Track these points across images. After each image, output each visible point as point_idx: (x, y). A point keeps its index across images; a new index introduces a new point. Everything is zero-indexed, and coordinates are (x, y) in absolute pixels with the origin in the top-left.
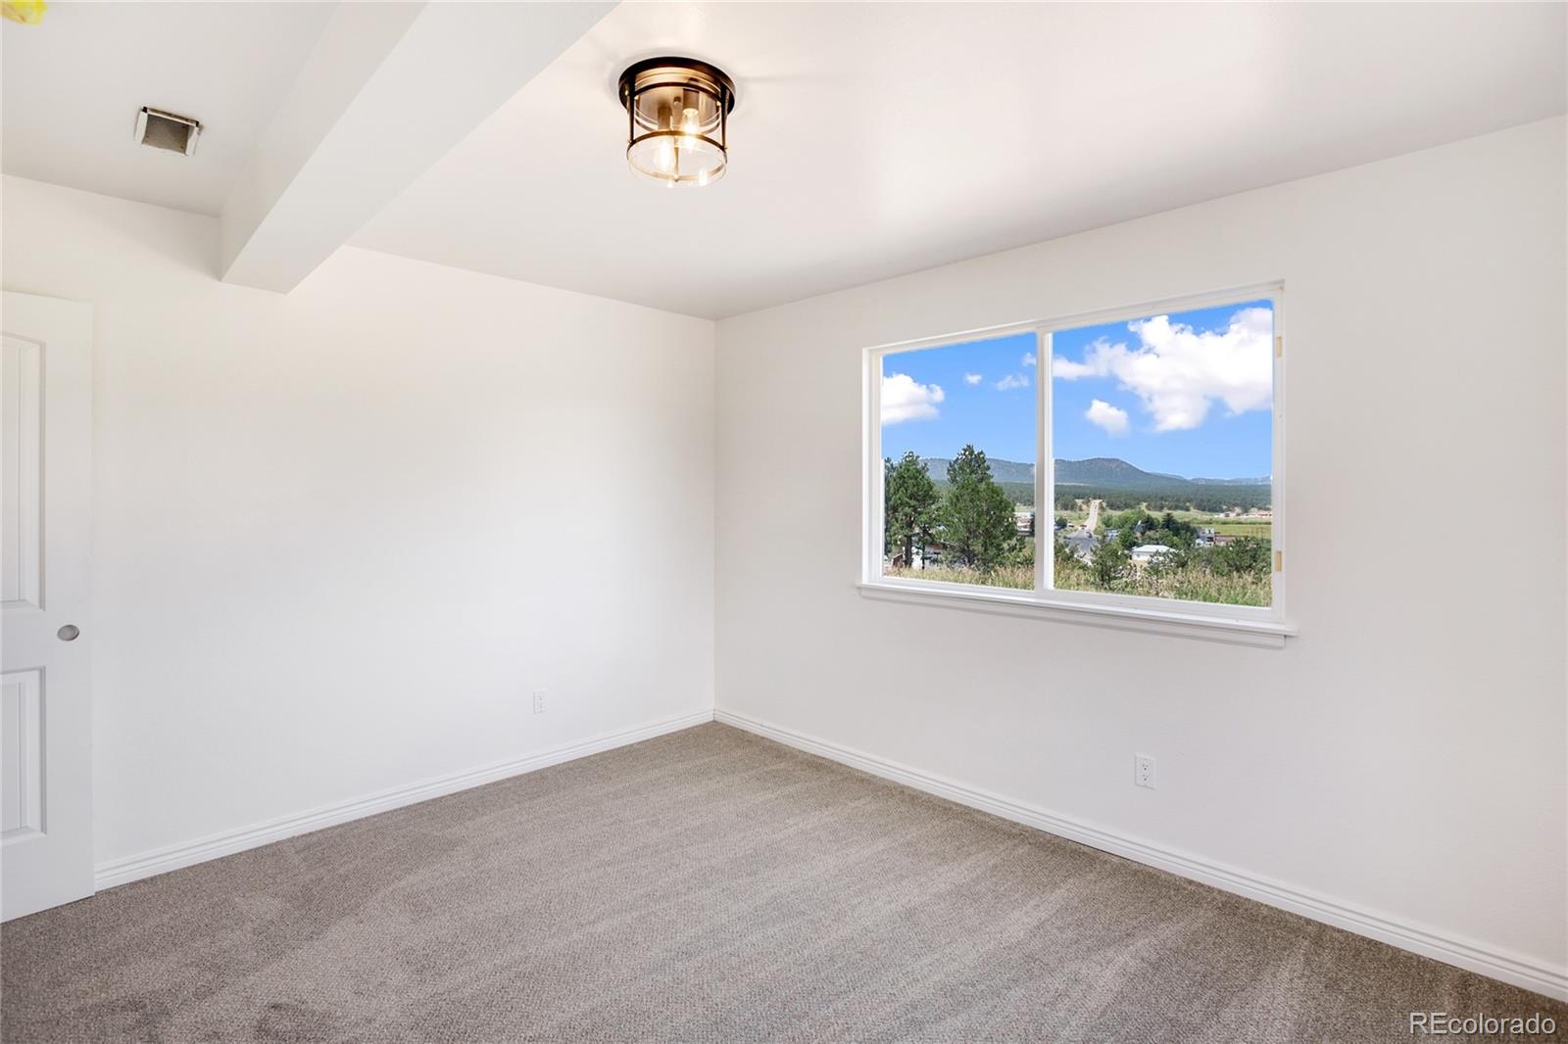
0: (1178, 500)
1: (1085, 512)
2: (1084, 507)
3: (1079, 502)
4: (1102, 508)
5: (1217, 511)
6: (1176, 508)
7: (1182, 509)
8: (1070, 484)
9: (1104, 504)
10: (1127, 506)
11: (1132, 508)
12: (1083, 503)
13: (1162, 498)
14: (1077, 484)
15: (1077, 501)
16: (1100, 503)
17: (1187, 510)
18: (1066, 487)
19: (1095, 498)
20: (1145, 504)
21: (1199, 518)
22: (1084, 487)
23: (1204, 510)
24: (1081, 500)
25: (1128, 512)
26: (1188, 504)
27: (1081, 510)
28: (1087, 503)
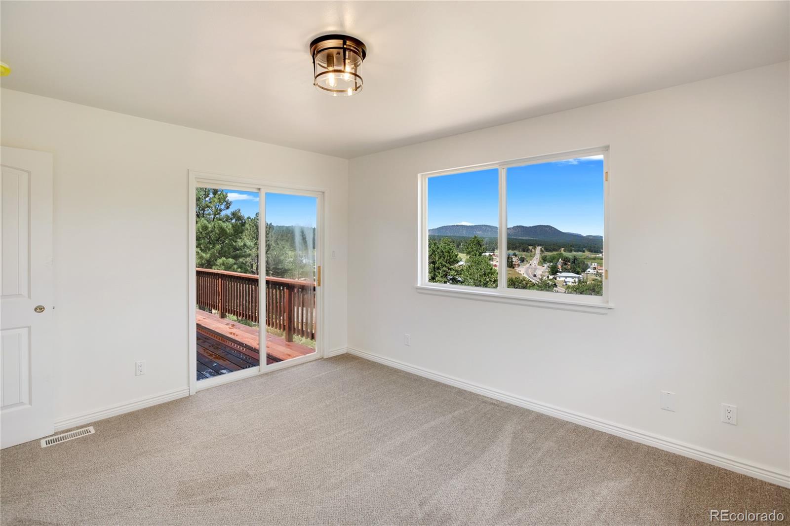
0: (579, 247)
1: (533, 253)
2: (533, 250)
3: (530, 248)
4: (541, 251)
5: (598, 252)
6: (578, 251)
7: (581, 251)
8: (526, 238)
9: (543, 249)
10: (554, 250)
11: (557, 250)
12: (533, 248)
13: (571, 246)
14: (530, 238)
15: (529, 247)
16: (541, 248)
17: (584, 252)
18: (524, 240)
19: (538, 246)
20: (563, 249)
21: (589, 256)
22: (533, 240)
23: (592, 252)
24: (532, 247)
25: (555, 253)
26: (584, 249)
27: (531, 252)
28: (535, 248)
